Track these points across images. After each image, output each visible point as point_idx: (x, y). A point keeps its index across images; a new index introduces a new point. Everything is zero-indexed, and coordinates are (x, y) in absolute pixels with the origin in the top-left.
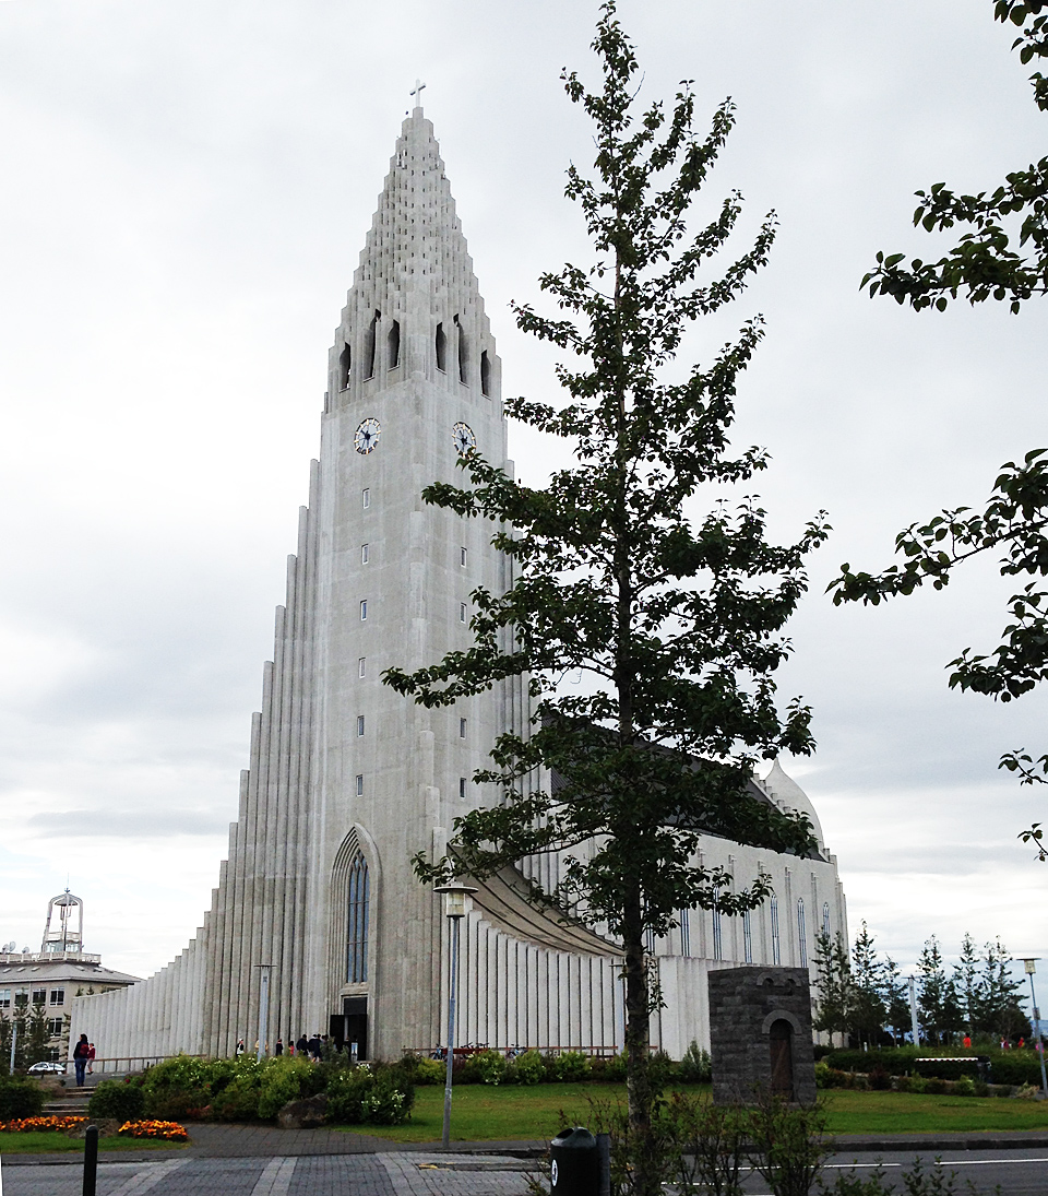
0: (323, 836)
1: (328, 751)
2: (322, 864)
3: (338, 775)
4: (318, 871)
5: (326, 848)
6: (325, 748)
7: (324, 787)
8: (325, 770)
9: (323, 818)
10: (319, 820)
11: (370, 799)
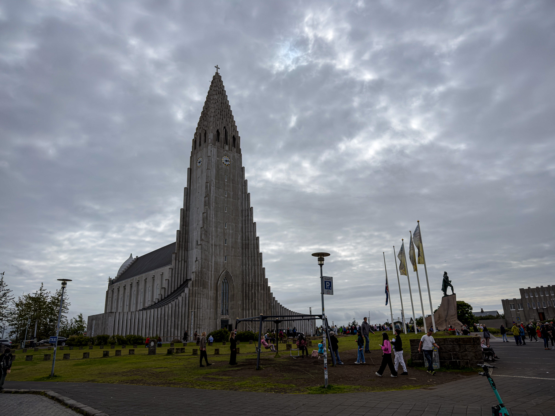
0: (213, 270)
1: (215, 245)
2: (213, 279)
3: (218, 254)
4: (211, 280)
5: (214, 274)
6: (213, 244)
7: (213, 256)
8: (213, 250)
9: (213, 265)
10: (211, 265)
11: (230, 263)
